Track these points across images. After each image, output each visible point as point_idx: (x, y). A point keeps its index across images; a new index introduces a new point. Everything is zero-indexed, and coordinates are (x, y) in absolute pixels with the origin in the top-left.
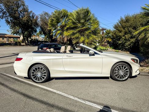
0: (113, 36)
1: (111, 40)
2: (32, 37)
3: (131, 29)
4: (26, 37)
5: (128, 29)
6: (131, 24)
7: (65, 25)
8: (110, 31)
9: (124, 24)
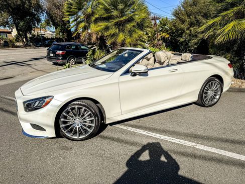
0: (171, 29)
1: (168, 36)
2: (33, 32)
3: (199, 17)
4: (22, 32)
5: (195, 17)
6: (201, 8)
7: (93, 14)
8: (166, 21)
9: (190, 8)
